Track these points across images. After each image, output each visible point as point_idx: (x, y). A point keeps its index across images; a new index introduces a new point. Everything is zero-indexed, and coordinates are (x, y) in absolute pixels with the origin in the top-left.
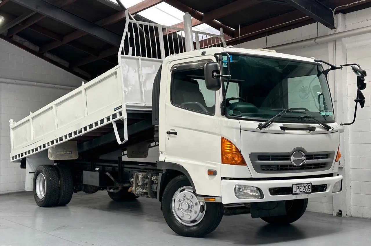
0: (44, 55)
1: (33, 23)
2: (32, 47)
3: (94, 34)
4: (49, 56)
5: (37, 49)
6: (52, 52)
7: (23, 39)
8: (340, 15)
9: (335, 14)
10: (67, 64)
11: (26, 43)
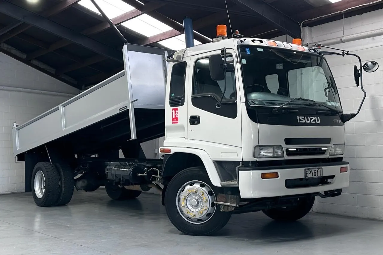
0: (31, 62)
1: (20, 32)
2: (18, 54)
3: (80, 43)
4: (35, 62)
5: (24, 56)
6: (39, 59)
7: (10, 47)
8: (307, 28)
9: (302, 27)
10: (53, 71)
11: (14, 51)
